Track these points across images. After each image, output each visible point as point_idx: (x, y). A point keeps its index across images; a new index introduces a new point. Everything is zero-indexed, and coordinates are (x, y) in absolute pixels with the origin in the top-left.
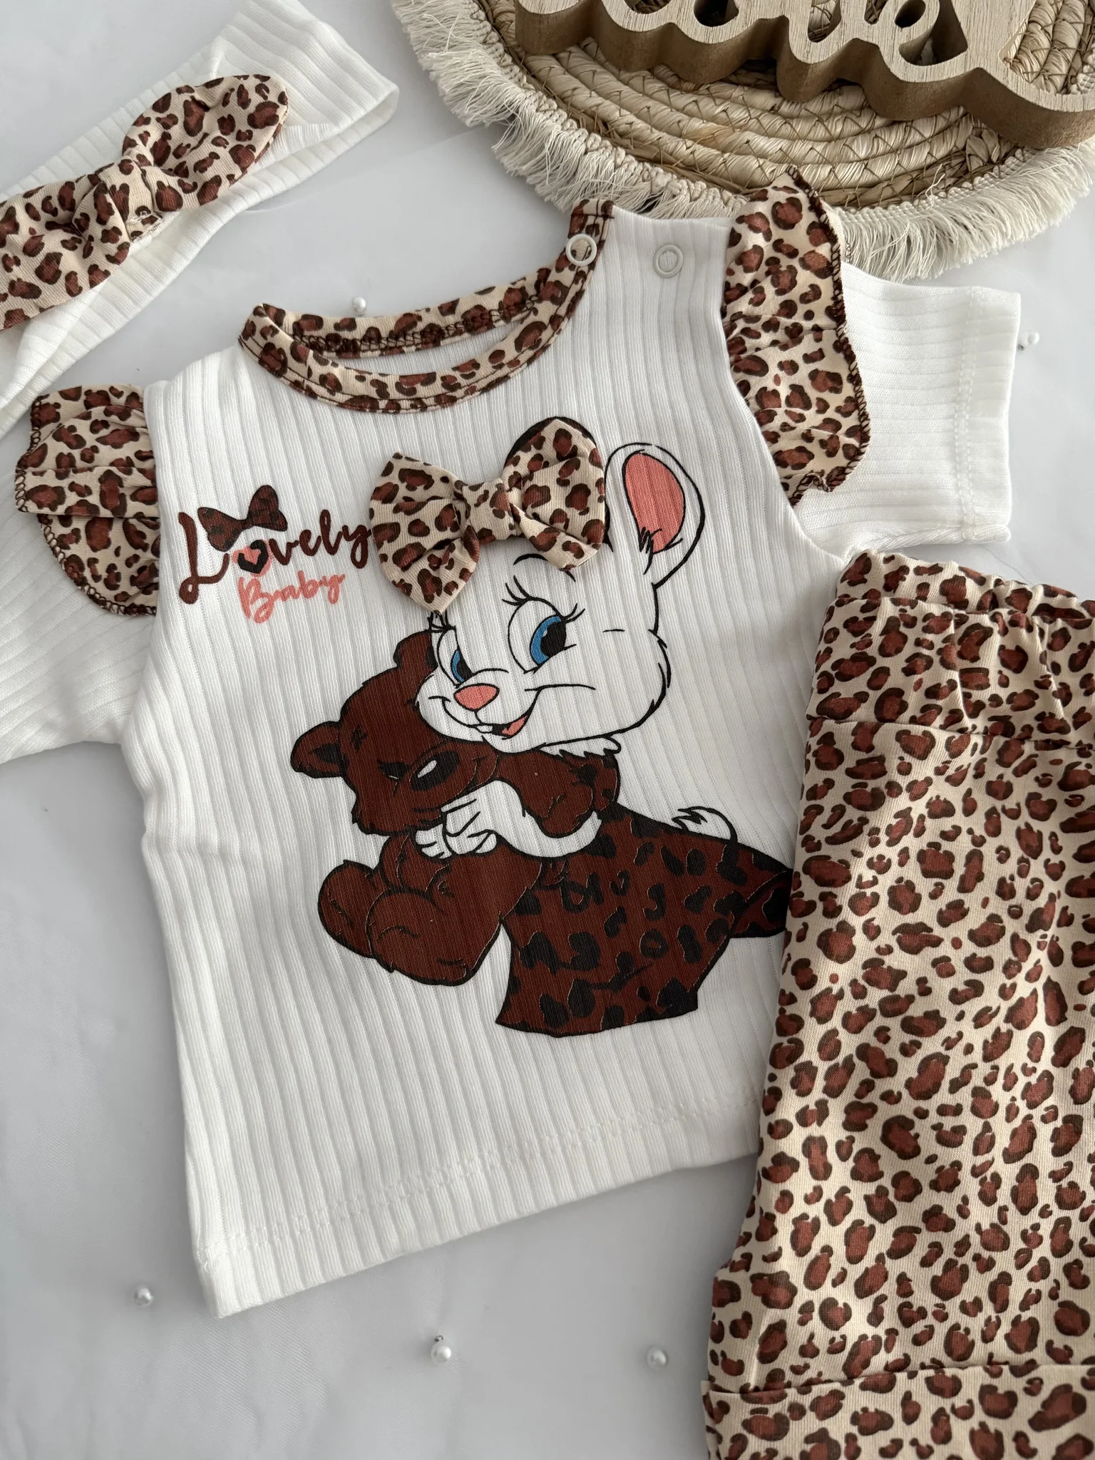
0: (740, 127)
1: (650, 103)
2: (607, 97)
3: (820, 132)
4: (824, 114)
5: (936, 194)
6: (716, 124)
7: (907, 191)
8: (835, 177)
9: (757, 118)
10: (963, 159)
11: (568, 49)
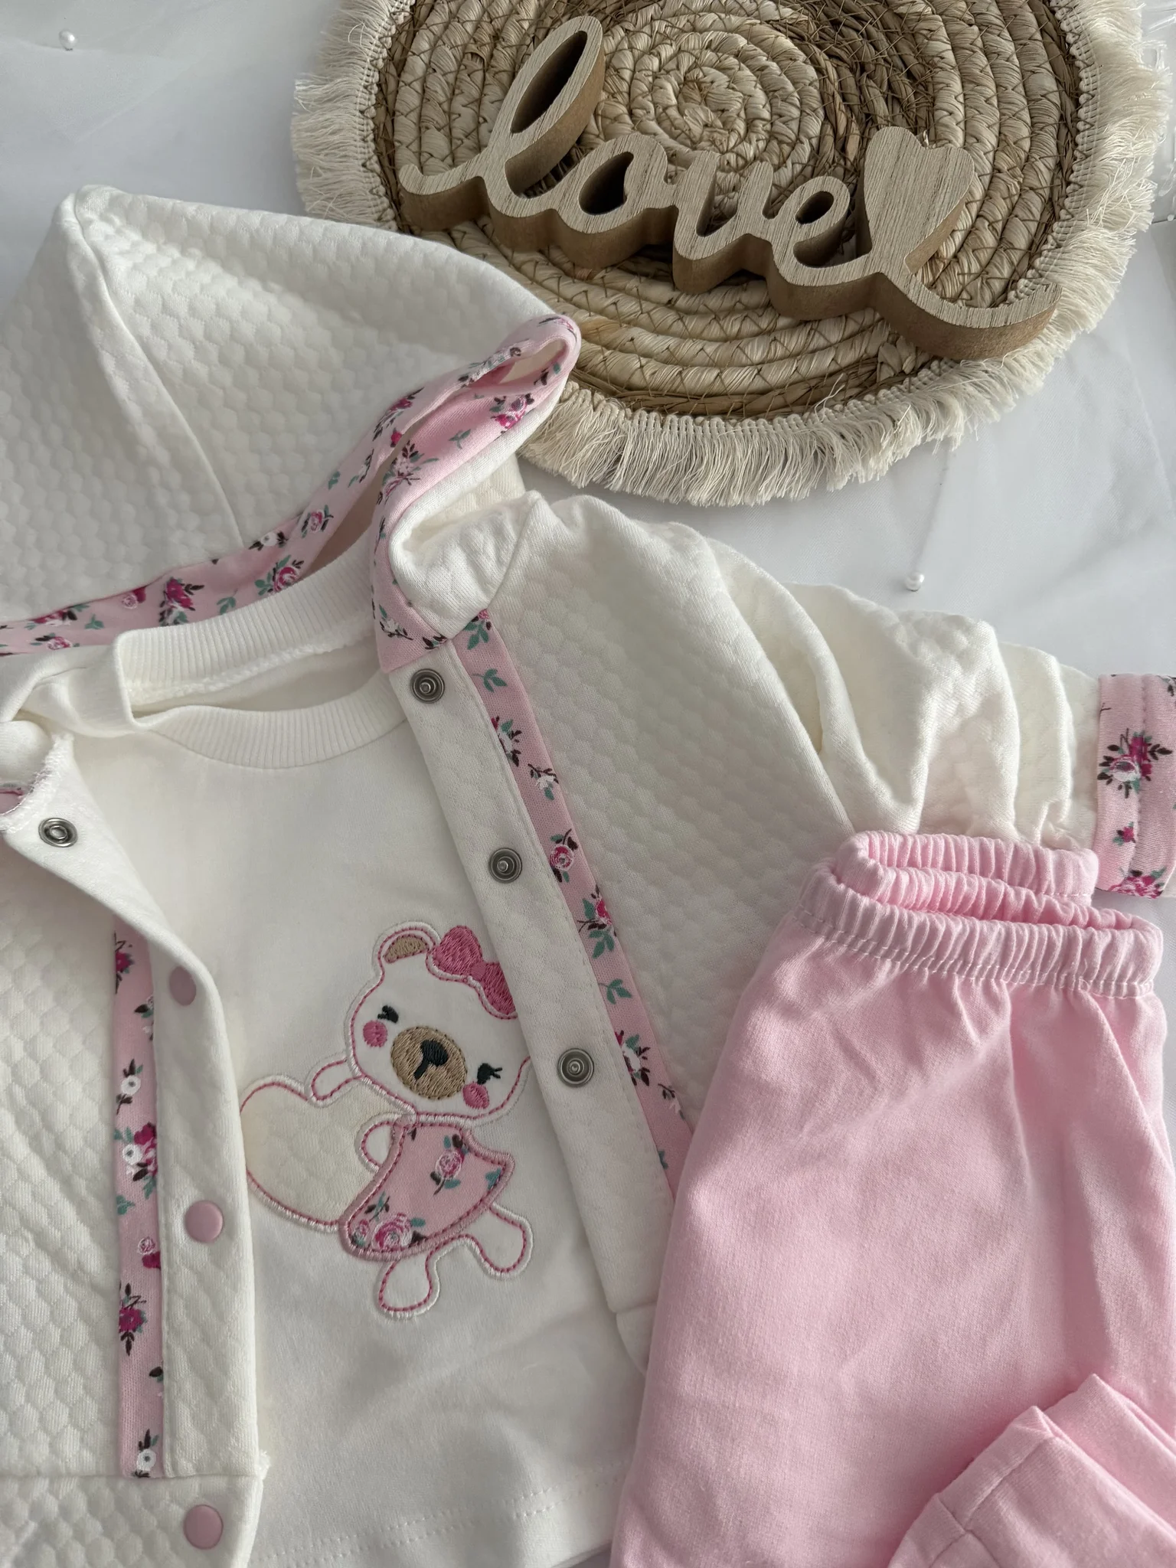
0: (629, 323)
3: (715, 330)
4: (721, 311)
5: (832, 407)
6: (603, 318)
7: (800, 401)
8: (722, 381)
9: (648, 313)
10: (872, 368)
11: (463, 227)
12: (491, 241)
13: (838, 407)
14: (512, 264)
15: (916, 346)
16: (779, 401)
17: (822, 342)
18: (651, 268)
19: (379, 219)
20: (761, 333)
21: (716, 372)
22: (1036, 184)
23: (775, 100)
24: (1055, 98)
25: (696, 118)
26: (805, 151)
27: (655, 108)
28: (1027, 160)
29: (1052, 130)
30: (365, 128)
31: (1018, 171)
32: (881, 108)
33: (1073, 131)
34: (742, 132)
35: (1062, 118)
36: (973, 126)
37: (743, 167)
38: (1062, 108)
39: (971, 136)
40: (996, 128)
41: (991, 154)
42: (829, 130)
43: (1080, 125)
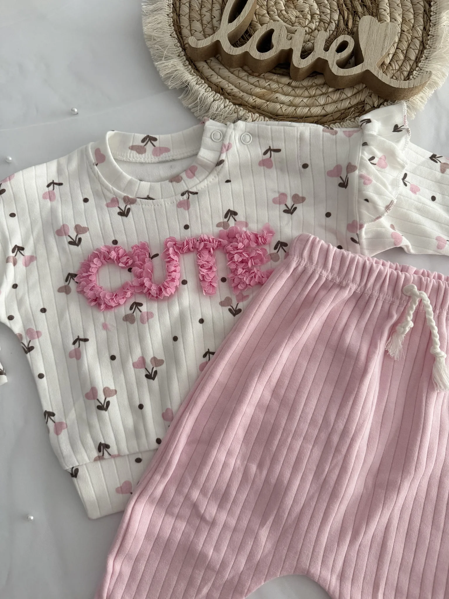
0: (275, 92)
1: (240, 81)
2: (224, 78)
3: (306, 93)
4: (308, 86)
5: (350, 120)
6: (265, 90)
7: (339, 118)
8: (310, 112)
9: (282, 88)
10: (363, 105)
11: (211, 59)
12: (221, 63)
13: (353, 120)
14: (230, 71)
15: (379, 97)
16: (331, 118)
17: (345, 97)
18: (281, 72)
19: (179, 56)
20: (323, 94)
21: (308, 109)
22: (417, 36)
23: (321, 7)
24: (422, 3)
25: (293, 14)
26: (333, 26)
27: (277, 11)
28: (413, 27)
29: (422, 15)
30: (169, 21)
31: (411, 32)
32: (360, 9)
33: (429, 15)
34: (310, 19)
35: (424, 11)
36: (394, 15)
37: (311, 32)
38: (425, 7)
39: (393, 19)
40: (401, 15)
41: (400, 25)
42: (342, 18)
43: (432, 13)
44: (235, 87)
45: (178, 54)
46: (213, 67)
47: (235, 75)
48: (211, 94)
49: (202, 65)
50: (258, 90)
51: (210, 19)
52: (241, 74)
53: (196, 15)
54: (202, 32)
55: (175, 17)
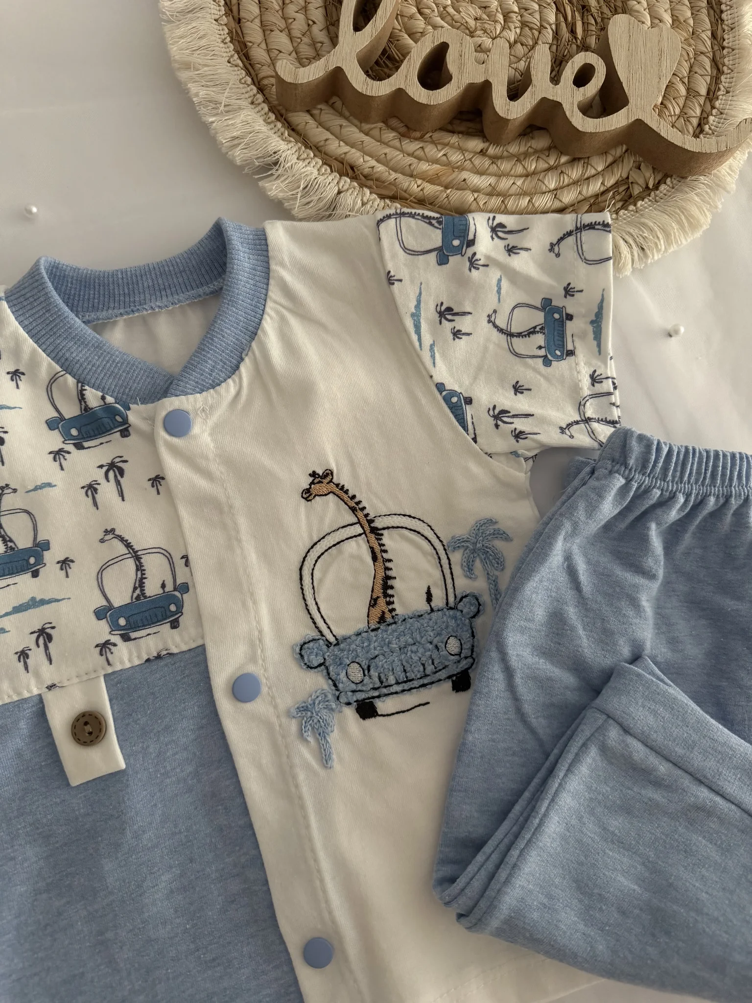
0: (457, 168)
1: (387, 150)
2: (352, 146)
3: (519, 169)
4: (521, 154)
6: (439, 166)
9: (470, 160)
11: (319, 106)
12: (341, 115)
14: (361, 131)
15: (654, 169)
17: (593, 172)
18: (464, 128)
19: (252, 103)
20: (551, 168)
21: (527, 199)
22: (703, 48)
25: (468, 13)
26: (549, 35)
27: (437, 7)
28: (693, 34)
29: (705, 11)
30: (222, 33)
33: (719, 11)
34: (503, 23)
36: (656, 11)
40: (669, 11)
42: (562, 19)
44: (378, 161)
45: (250, 100)
46: (329, 124)
47: (372, 137)
48: (330, 178)
49: (301, 119)
50: (424, 166)
51: (306, 28)
52: (386, 135)
53: (274, 18)
54: (294, 53)
55: (233, 24)
